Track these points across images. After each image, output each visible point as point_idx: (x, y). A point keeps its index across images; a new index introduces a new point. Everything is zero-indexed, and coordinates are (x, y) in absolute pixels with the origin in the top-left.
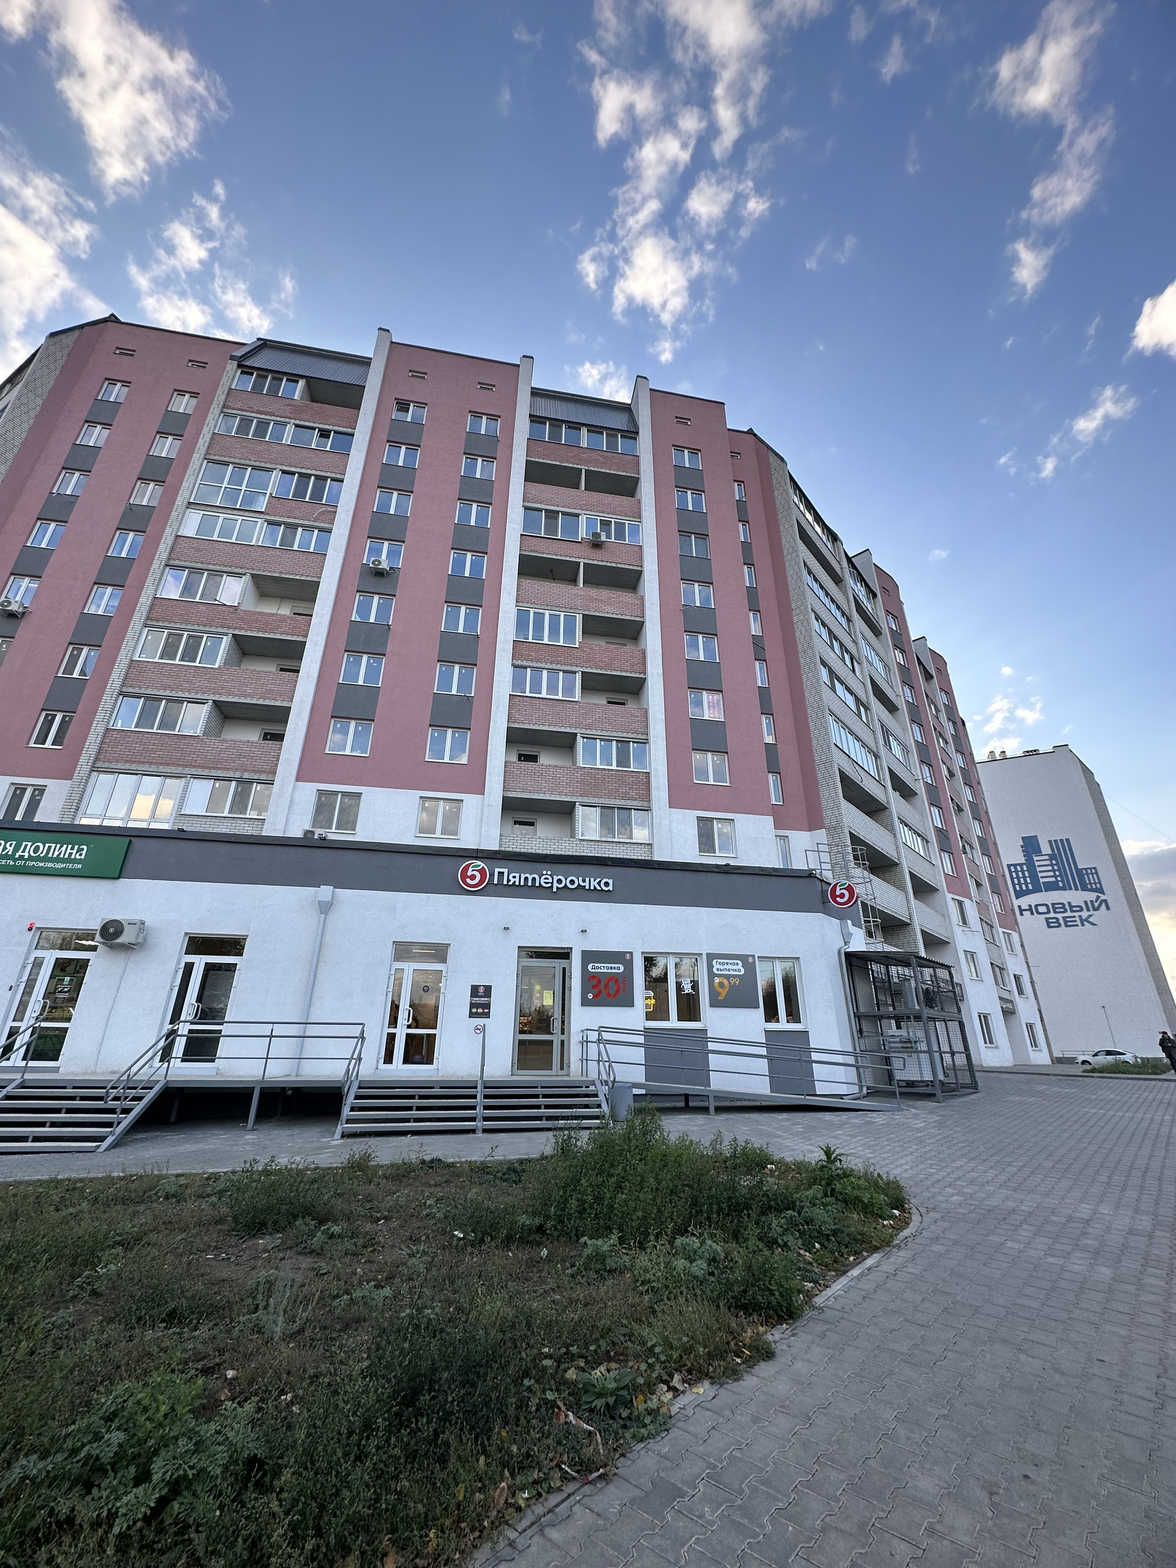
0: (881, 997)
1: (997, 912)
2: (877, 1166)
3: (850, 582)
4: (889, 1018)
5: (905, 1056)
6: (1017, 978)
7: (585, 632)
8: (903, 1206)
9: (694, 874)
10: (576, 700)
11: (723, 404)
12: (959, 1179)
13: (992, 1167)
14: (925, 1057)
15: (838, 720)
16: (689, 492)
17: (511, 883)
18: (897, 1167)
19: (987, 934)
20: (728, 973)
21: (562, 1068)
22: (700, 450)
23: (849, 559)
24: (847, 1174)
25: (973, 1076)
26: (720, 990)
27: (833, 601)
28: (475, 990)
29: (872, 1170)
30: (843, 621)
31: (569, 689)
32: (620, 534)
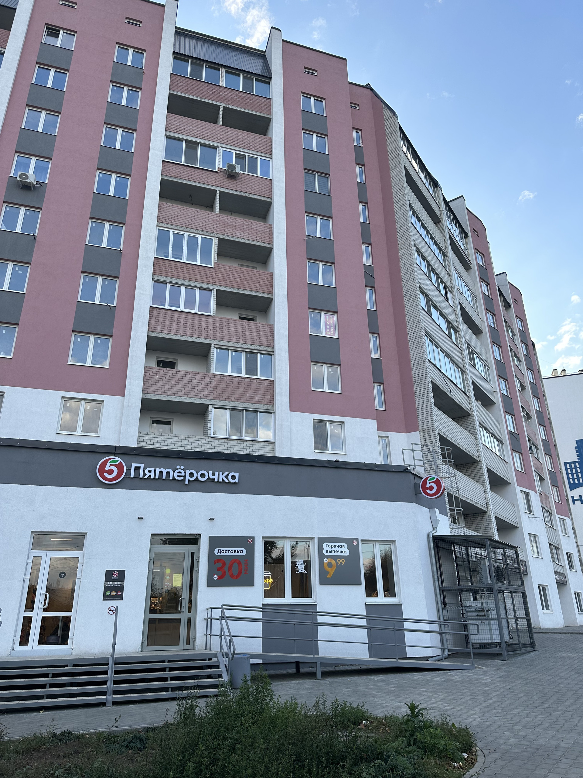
0: (462, 573)
1: (555, 502)
2: (452, 717)
3: (447, 223)
4: (468, 591)
5: (479, 622)
6: (569, 555)
7: (220, 254)
8: (470, 750)
9: (309, 469)
10: (211, 314)
11: (346, 60)
12: (516, 724)
13: (542, 713)
14: (494, 623)
15: (432, 340)
16: (314, 135)
17: (146, 477)
18: (468, 717)
19: (547, 519)
20: (336, 554)
21: (188, 643)
22: (324, 99)
23: (447, 203)
24: (427, 725)
25: (531, 637)
26: (329, 569)
27: (432, 238)
28: (109, 575)
29: (447, 721)
30: (440, 256)
31: (205, 305)
32: (253, 168)
